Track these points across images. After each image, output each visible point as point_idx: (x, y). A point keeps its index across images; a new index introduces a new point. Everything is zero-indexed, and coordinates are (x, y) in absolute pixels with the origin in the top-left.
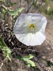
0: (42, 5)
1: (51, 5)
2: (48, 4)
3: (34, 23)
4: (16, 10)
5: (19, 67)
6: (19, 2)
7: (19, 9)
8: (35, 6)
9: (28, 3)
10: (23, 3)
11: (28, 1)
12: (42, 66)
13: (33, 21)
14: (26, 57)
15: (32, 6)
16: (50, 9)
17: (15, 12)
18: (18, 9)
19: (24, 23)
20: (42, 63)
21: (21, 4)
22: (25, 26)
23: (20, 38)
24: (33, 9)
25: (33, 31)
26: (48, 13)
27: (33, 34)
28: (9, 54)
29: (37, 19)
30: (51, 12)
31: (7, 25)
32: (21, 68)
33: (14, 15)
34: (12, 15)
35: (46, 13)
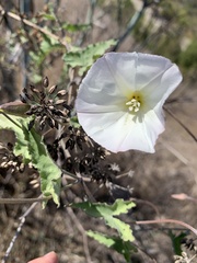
3: (142, 86)
4: (88, 48)
7: (97, 44)
10: (100, 19)
14: (104, 207)
17: (85, 56)
19: (110, 82)
20: (153, 241)
25: (136, 111)
27: (135, 119)
28: (54, 180)
31: (62, 92)
33: (79, 64)
34: (73, 65)
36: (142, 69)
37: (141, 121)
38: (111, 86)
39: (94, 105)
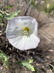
0: (41, 3)
1: (50, 2)
2: (47, 2)
4: (12, 14)
5: (23, 69)
6: (17, 3)
8: (34, 5)
9: (26, 3)
10: (21, 4)
11: (26, 1)
12: (47, 66)
13: (25, 24)
14: (25, 62)
15: (31, 6)
16: (49, 7)
17: (11, 16)
18: (14, 13)
19: (16, 27)
21: (19, 5)
22: (19, 29)
23: (14, 42)
24: (32, 9)
25: (27, 34)
26: (48, 11)
27: (27, 37)
28: (5, 62)
29: (29, 22)
30: (51, 9)
31: (1, 31)
32: (25, 70)
33: (10, 19)
35: (46, 12)
36: (24, 21)
37: (29, 37)
38: (17, 28)
39: (13, 36)
